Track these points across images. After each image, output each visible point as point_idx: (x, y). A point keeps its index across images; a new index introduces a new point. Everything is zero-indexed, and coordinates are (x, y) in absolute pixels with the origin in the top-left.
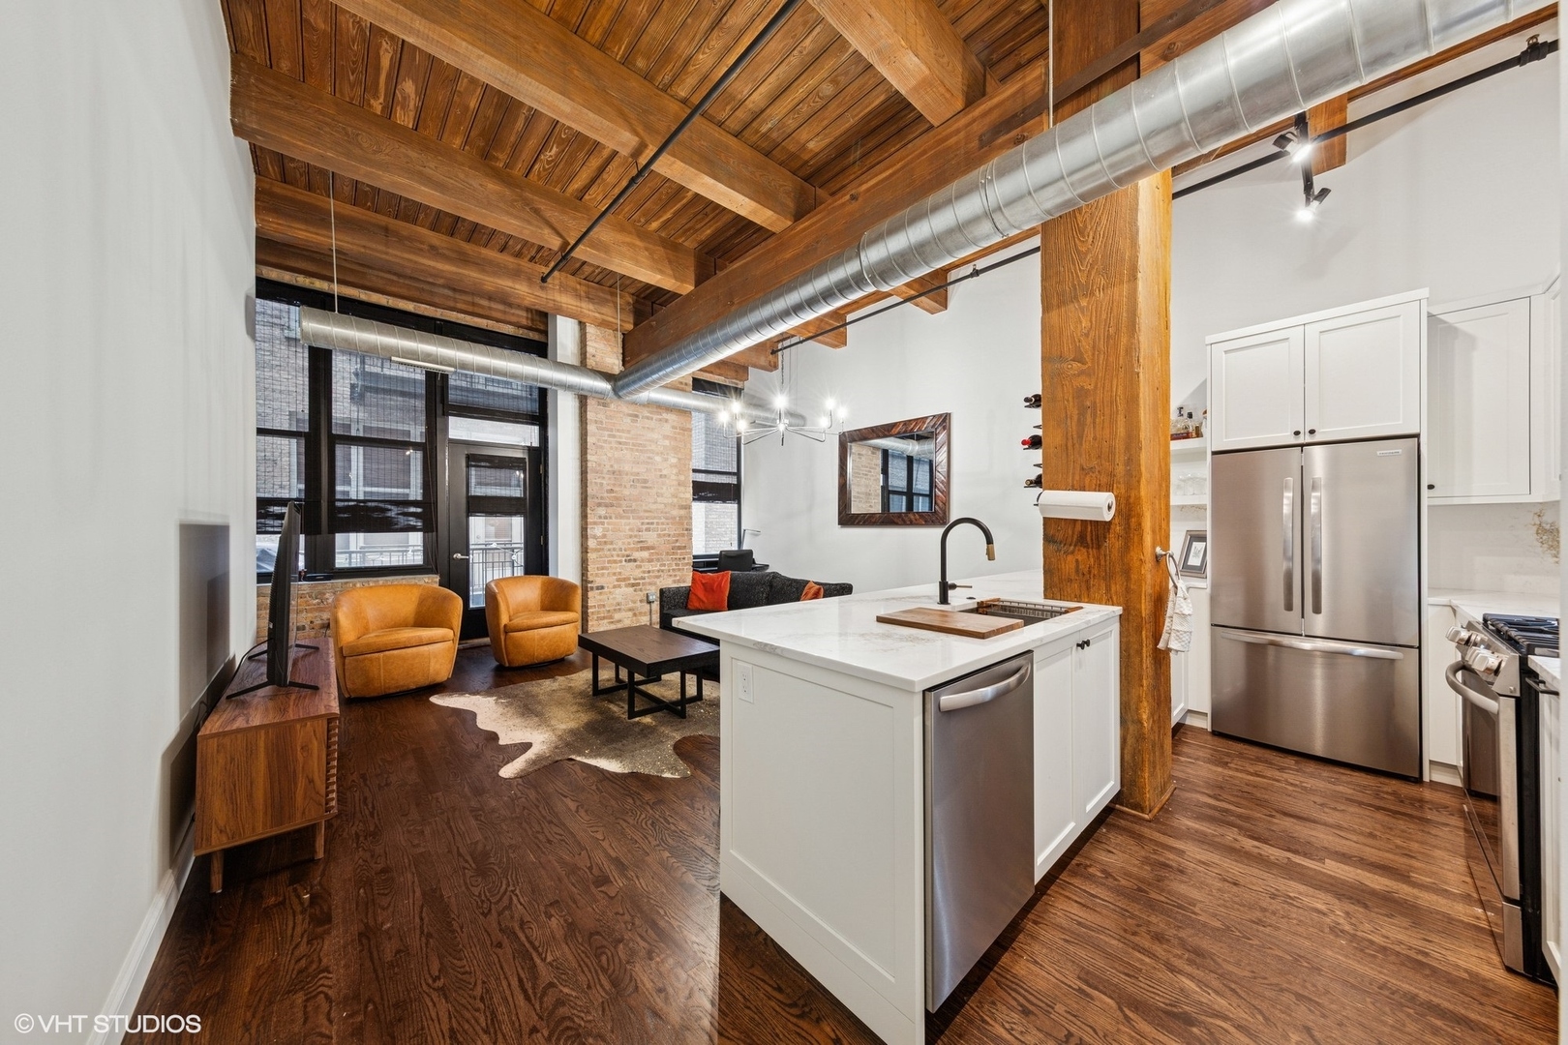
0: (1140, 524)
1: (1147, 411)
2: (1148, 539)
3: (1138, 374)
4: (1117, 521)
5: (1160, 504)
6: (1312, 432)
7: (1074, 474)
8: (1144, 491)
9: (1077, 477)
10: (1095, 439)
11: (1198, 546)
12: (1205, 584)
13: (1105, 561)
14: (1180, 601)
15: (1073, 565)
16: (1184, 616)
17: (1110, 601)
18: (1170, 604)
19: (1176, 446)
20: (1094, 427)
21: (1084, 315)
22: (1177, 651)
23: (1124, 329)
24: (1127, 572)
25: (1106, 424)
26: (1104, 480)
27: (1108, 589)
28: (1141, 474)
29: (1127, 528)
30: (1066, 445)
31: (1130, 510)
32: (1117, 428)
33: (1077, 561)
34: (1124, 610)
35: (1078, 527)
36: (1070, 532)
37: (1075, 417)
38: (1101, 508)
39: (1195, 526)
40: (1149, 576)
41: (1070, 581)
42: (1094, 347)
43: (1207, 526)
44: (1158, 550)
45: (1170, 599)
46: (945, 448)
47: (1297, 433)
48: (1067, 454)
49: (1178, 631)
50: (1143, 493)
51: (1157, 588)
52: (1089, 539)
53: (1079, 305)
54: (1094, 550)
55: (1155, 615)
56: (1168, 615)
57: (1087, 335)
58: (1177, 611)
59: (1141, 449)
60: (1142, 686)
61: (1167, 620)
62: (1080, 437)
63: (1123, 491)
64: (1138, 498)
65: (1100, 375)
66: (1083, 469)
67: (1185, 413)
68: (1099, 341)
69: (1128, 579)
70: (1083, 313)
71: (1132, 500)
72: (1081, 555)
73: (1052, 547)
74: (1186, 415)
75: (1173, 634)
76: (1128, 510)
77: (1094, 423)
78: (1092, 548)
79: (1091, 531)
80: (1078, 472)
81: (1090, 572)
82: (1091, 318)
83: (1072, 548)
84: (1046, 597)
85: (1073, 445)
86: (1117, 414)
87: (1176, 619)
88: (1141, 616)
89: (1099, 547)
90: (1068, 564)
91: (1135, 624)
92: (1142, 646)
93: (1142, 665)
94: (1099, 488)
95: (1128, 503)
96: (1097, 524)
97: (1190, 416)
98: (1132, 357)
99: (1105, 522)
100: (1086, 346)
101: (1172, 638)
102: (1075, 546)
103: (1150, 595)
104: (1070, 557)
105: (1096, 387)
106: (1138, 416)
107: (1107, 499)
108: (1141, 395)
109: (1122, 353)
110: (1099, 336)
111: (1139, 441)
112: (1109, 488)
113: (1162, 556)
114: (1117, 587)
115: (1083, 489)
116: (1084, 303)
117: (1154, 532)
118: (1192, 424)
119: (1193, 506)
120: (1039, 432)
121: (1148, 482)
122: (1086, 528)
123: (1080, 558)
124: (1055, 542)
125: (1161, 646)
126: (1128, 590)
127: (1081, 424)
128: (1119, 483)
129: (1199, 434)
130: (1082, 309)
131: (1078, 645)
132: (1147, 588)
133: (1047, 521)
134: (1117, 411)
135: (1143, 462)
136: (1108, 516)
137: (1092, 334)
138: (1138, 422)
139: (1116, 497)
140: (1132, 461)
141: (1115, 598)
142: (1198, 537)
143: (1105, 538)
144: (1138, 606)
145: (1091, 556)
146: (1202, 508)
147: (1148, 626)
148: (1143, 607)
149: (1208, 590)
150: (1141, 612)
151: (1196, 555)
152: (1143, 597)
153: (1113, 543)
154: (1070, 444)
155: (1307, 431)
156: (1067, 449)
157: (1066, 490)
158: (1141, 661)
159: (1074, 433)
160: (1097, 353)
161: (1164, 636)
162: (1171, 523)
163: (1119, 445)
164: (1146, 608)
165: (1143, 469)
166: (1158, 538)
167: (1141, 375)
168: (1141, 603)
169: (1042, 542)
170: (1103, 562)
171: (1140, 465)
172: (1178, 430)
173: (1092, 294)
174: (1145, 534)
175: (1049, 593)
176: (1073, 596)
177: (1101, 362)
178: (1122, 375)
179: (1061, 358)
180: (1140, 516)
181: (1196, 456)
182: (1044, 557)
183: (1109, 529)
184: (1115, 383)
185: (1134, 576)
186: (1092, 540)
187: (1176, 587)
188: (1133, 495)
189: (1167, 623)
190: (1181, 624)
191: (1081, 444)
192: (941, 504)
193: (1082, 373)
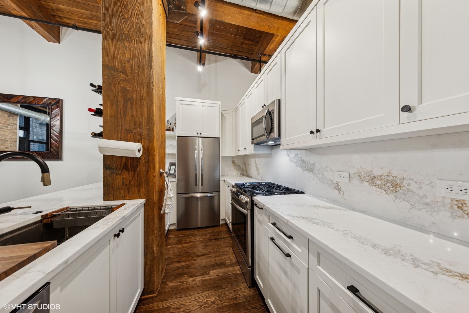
0: (154, 159)
1: (157, 108)
2: (157, 166)
3: (153, 89)
4: (143, 157)
5: (162, 151)
6: (201, 134)
7: (121, 132)
8: (155, 144)
9: (123, 135)
10: (133, 116)
11: (173, 167)
12: (175, 180)
13: (138, 178)
14: (169, 192)
15: (121, 181)
16: (170, 198)
17: (140, 197)
18: (166, 194)
19: (167, 133)
20: (132, 110)
21: (127, 51)
22: (168, 213)
23: (146, 66)
24: (148, 182)
25: (138, 110)
26: (137, 137)
27: (139, 191)
28: (154, 136)
29: (148, 161)
30: (117, 116)
31: (149, 152)
32: (143, 112)
33: (123, 178)
34: (146, 200)
35: (124, 160)
36: (119, 163)
37: (122, 103)
38: (135, 151)
39: (172, 160)
40: (157, 183)
41: (119, 189)
42: (132, 69)
43: (176, 160)
44: (161, 170)
45: (166, 191)
46: (58, 118)
47: (198, 133)
48: (118, 121)
49: (168, 205)
50: (155, 145)
51: (161, 187)
52: (129, 166)
53: (124, 44)
54: (132, 172)
55: (160, 199)
56: (165, 198)
57: (128, 62)
58: (168, 196)
59: (154, 124)
60: (154, 234)
61: (165, 200)
62: (125, 113)
63: (146, 143)
64: (153, 147)
65: (135, 84)
66: (126, 130)
67: (169, 123)
68: (135, 67)
69: (148, 185)
70: (126, 49)
71: (150, 148)
72: (126, 175)
73: (108, 171)
74: (169, 124)
75: (167, 206)
76: (148, 152)
77: (132, 108)
78: (131, 171)
79: (131, 163)
80: (124, 131)
81: (130, 184)
82: (130, 54)
83: (120, 171)
84: (105, 200)
85: (121, 117)
86: (143, 105)
87: (168, 200)
88: (154, 202)
89: (134, 171)
90: (118, 180)
91: (151, 206)
92: (154, 216)
93: (154, 225)
94: (135, 141)
95: (148, 149)
96: (133, 159)
97: (171, 124)
98: (150, 80)
99: (138, 158)
100: (128, 67)
101: (166, 208)
102: (122, 170)
103: (158, 191)
104: (119, 177)
105: (133, 89)
106: (153, 109)
107: (138, 146)
108: (154, 99)
109: (146, 77)
110: (135, 65)
111: (153, 121)
112: (139, 141)
113: (162, 173)
114: (143, 190)
115: (126, 140)
116: (127, 45)
117: (159, 163)
118: (171, 127)
119: (171, 154)
120: (101, 108)
121: (157, 141)
122: (128, 161)
123: (124, 176)
124: (110, 169)
125: (162, 212)
126: (148, 191)
127: (125, 107)
128: (144, 139)
129: (173, 131)
130: (126, 47)
131: (115, 235)
132: (157, 189)
133: (105, 157)
134: (144, 104)
135: (155, 131)
136: (138, 155)
137: (131, 62)
138: (153, 112)
139: (143, 146)
140: (150, 130)
141: (142, 195)
142: (172, 164)
143: (138, 166)
144: (152, 198)
145: (130, 175)
146: (174, 155)
147: (157, 205)
148: (155, 197)
149: (176, 182)
150: (154, 200)
151: (172, 170)
152: (155, 193)
153: (141, 168)
154: (119, 116)
155: (200, 133)
156: (118, 118)
157: (117, 140)
158: (154, 223)
159: (122, 111)
160: (133, 73)
161: (163, 207)
162: (166, 159)
163: (145, 122)
164: (156, 197)
165: (155, 134)
166: (161, 165)
167: (154, 90)
168: (154, 196)
169: (102, 168)
170: (136, 178)
171: (153, 132)
172: (168, 128)
173: (131, 42)
174: (156, 164)
175: (107, 196)
176: (121, 197)
177: (136, 78)
178: (145, 87)
179: (114, 69)
180: (154, 155)
181: (172, 137)
182: (104, 177)
183: (139, 162)
184: (142, 90)
185: (151, 184)
186: (131, 167)
187: (168, 186)
188: (150, 145)
189: (164, 202)
190: (170, 202)
191: (125, 117)
192: (55, 148)
193: (125, 80)
